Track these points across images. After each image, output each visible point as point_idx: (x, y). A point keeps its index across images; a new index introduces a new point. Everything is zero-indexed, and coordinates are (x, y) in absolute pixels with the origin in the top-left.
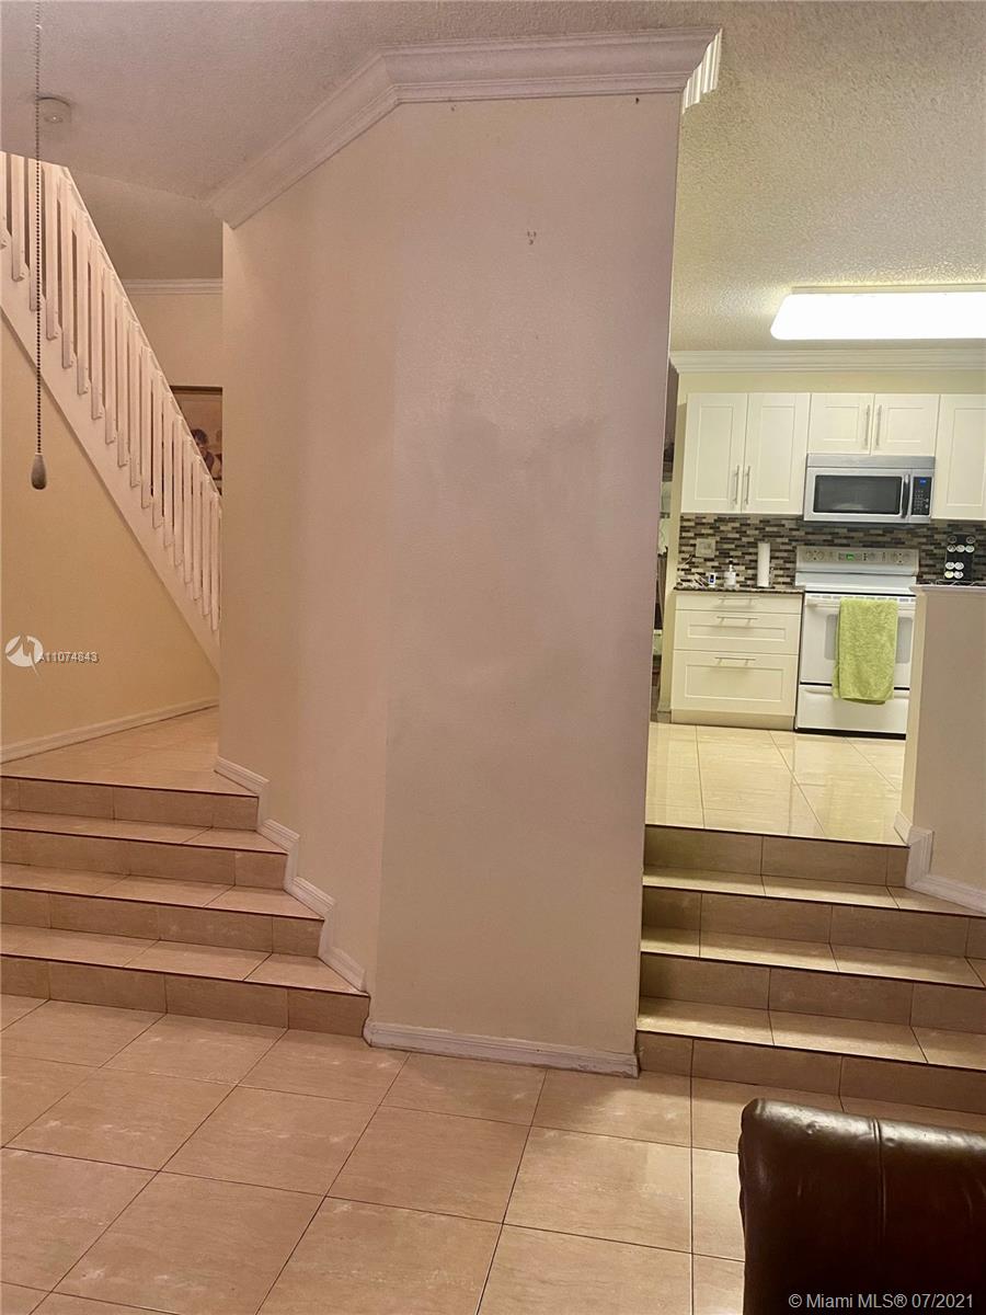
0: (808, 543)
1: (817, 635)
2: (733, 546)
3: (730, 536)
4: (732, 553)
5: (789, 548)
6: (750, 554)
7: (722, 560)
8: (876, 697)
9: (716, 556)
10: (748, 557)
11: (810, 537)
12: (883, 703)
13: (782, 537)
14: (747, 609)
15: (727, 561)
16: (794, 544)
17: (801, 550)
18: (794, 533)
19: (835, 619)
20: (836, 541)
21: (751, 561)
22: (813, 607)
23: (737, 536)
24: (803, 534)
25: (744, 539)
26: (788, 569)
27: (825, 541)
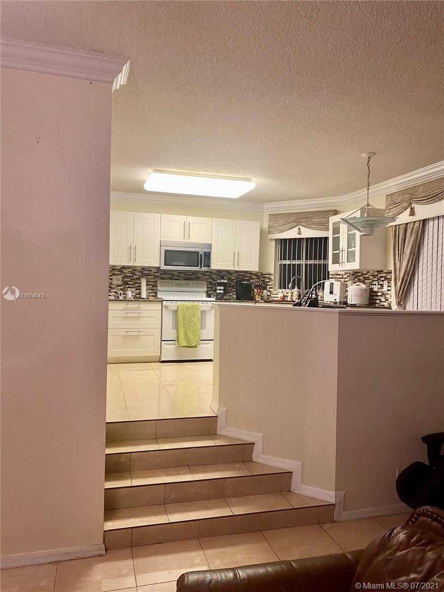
0: (162, 279)
1: (168, 319)
2: (129, 280)
3: (128, 275)
4: (129, 283)
5: (155, 280)
6: (137, 283)
7: (124, 286)
8: (194, 344)
9: (122, 284)
10: (136, 285)
11: (163, 276)
12: (196, 347)
13: (151, 275)
14: (138, 309)
15: (127, 286)
16: (156, 279)
17: (159, 281)
18: (156, 274)
19: (176, 312)
20: (174, 278)
21: (138, 286)
22: (166, 307)
23: (131, 275)
24: (160, 274)
25: (135, 277)
26: (154, 290)
27: (169, 277)
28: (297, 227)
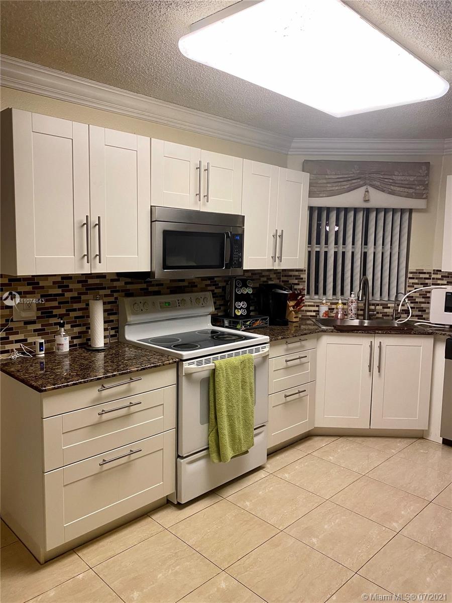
0: (129, 294)
1: (193, 400)
2: (55, 304)
3: (52, 292)
4: (55, 312)
5: (112, 299)
6: (75, 310)
7: (44, 321)
9: (38, 318)
10: (72, 314)
11: (129, 287)
13: (104, 288)
14: (127, 393)
15: (53, 321)
16: (116, 295)
17: (126, 303)
18: (115, 284)
20: (151, 289)
21: (76, 318)
23: (59, 291)
24: (123, 283)
25: (68, 295)
26: (112, 321)
27: (141, 289)
28: (363, 189)
